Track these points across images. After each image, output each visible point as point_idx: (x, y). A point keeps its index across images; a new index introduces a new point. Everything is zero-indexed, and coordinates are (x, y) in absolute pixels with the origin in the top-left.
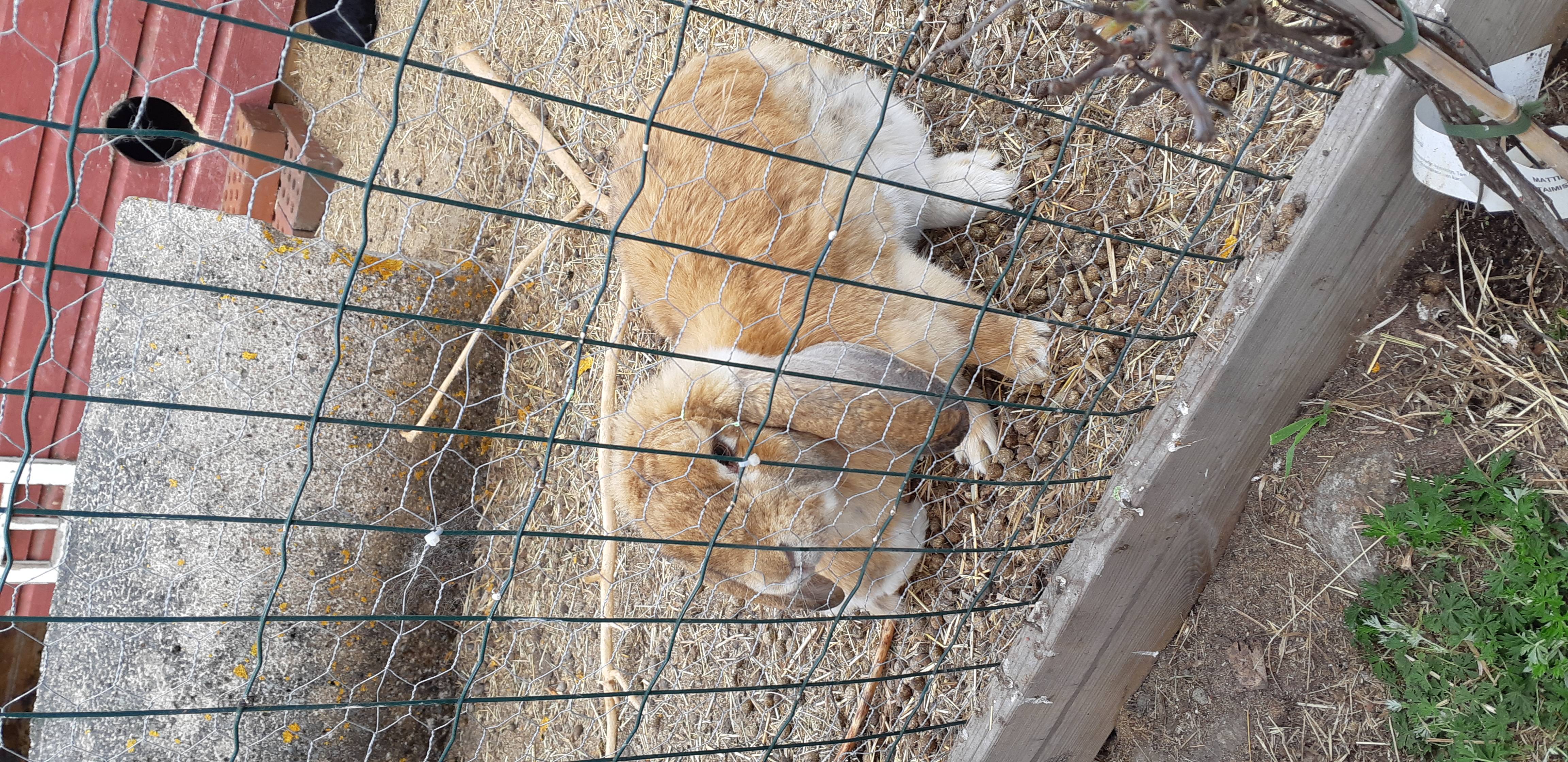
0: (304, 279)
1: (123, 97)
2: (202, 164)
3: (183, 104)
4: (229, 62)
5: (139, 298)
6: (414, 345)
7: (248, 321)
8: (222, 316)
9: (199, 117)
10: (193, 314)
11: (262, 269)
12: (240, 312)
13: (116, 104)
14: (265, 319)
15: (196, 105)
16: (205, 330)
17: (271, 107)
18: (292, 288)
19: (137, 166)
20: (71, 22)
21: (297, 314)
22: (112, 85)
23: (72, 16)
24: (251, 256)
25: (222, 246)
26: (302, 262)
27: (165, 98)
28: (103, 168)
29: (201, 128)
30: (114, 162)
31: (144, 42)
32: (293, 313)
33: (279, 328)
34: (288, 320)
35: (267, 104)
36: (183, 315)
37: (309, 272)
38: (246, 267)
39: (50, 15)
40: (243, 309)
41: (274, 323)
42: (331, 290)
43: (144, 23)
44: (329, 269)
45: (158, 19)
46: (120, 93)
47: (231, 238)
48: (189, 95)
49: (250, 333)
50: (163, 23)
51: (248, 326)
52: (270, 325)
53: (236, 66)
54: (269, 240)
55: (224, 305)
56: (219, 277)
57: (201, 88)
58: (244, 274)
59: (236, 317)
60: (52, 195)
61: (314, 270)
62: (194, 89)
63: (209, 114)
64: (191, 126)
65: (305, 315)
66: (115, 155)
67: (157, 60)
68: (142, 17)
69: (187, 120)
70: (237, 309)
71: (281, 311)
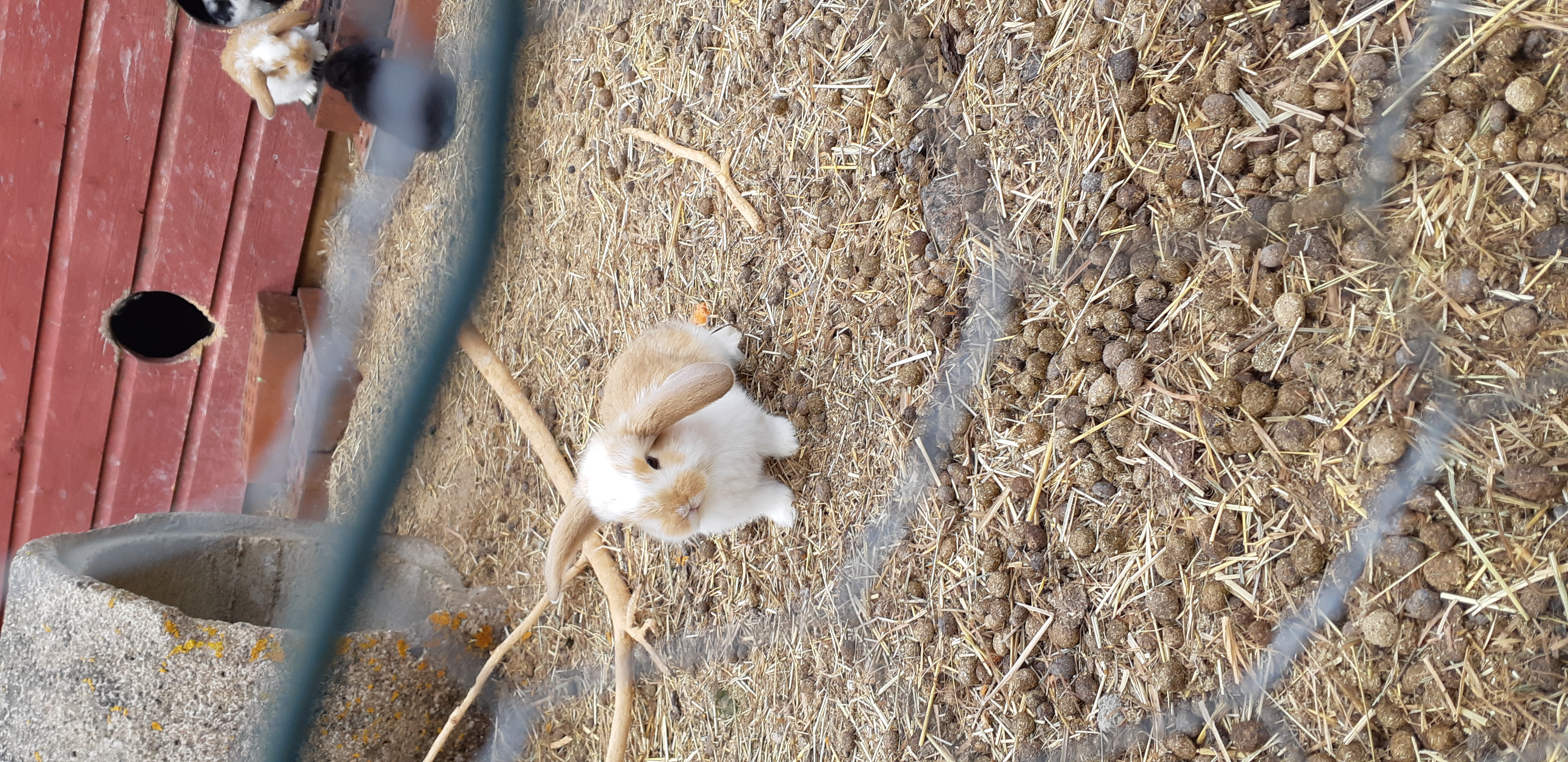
0: (216, 684)
1: (126, 293)
2: (219, 357)
3: (194, 296)
4: (244, 247)
5: (27, 689)
6: (364, 746)
7: (144, 740)
8: (112, 731)
9: (213, 308)
10: (80, 726)
11: (162, 673)
12: (133, 728)
13: (118, 301)
14: (165, 738)
15: (209, 296)
16: (92, 749)
17: (294, 293)
18: (201, 696)
19: (147, 365)
20: (60, 215)
21: (207, 730)
22: (112, 281)
23: (61, 210)
24: (148, 656)
25: (113, 641)
26: (214, 661)
27: (173, 291)
28: (108, 369)
29: (217, 319)
30: (121, 361)
31: (147, 233)
32: (201, 729)
33: (182, 749)
34: (195, 738)
35: (290, 290)
36: (68, 725)
37: (223, 674)
38: (142, 670)
39: (35, 212)
40: (137, 725)
41: (177, 742)
42: (251, 695)
43: (145, 214)
44: (248, 669)
45: (162, 207)
46: (122, 289)
47: (125, 632)
48: (201, 287)
49: (146, 756)
50: (167, 212)
51: (143, 747)
52: (171, 746)
53: (253, 251)
54: (172, 634)
55: (115, 719)
56: (109, 681)
57: (213, 278)
58: (139, 679)
59: (129, 735)
60: (51, 401)
61: (230, 670)
62: (206, 280)
63: (225, 304)
64: (206, 318)
65: (216, 729)
66: (121, 354)
67: (162, 252)
68: (143, 206)
69: (201, 313)
70: (130, 724)
71: (186, 726)
